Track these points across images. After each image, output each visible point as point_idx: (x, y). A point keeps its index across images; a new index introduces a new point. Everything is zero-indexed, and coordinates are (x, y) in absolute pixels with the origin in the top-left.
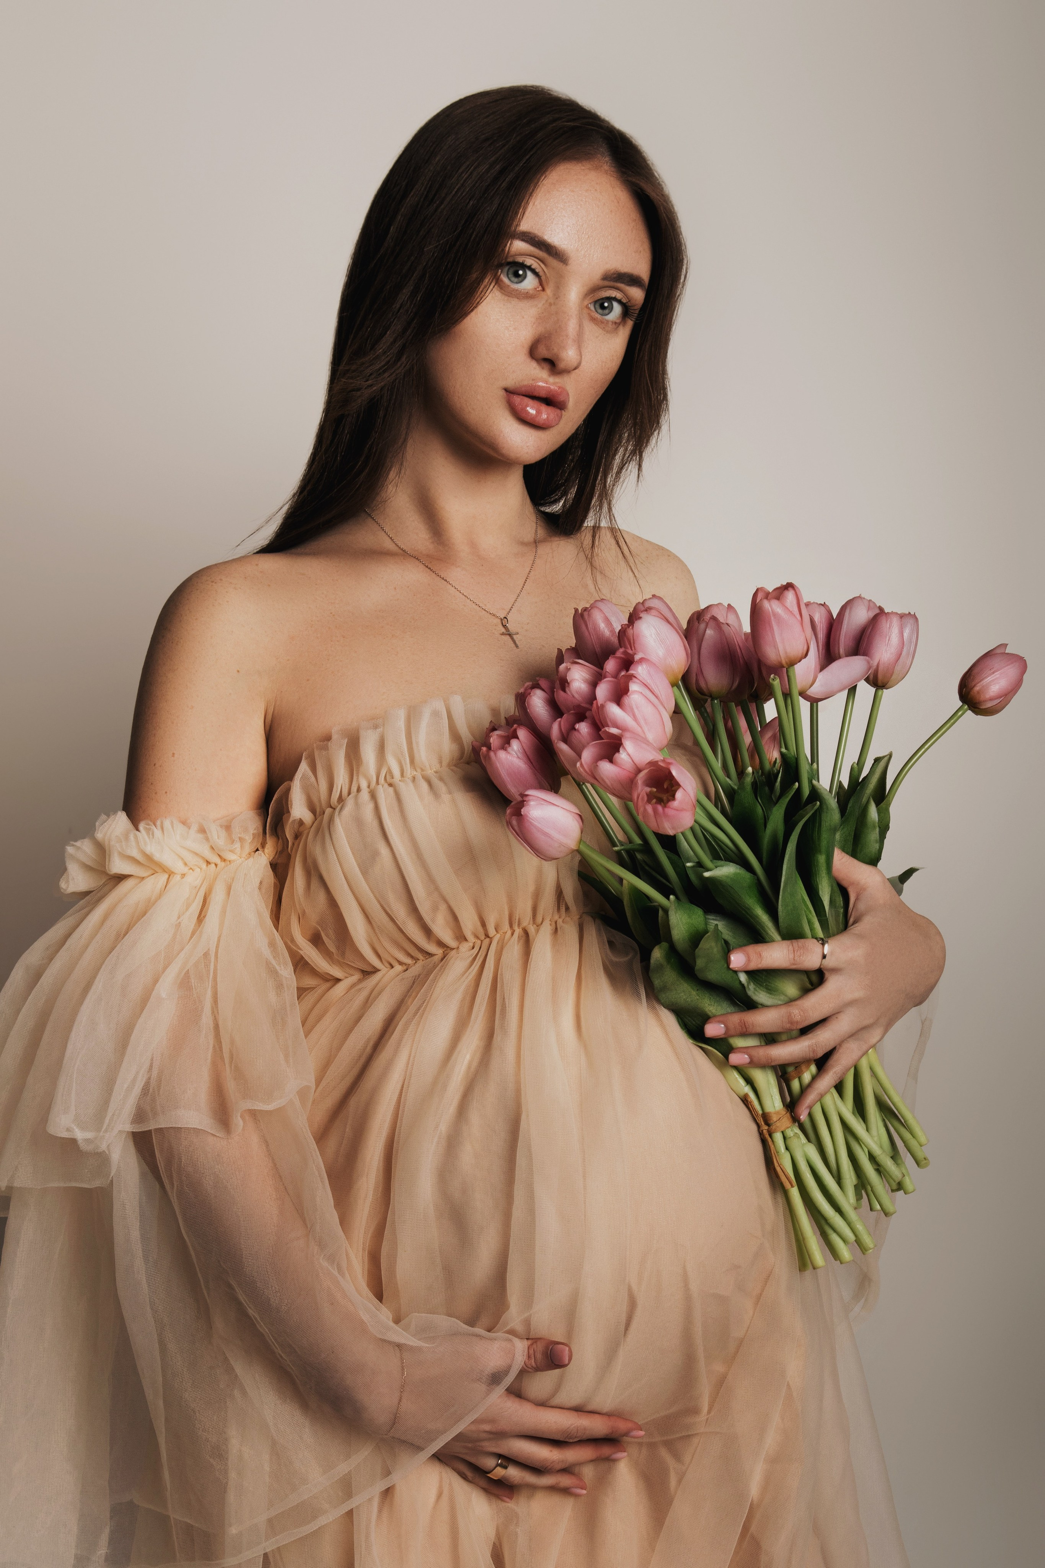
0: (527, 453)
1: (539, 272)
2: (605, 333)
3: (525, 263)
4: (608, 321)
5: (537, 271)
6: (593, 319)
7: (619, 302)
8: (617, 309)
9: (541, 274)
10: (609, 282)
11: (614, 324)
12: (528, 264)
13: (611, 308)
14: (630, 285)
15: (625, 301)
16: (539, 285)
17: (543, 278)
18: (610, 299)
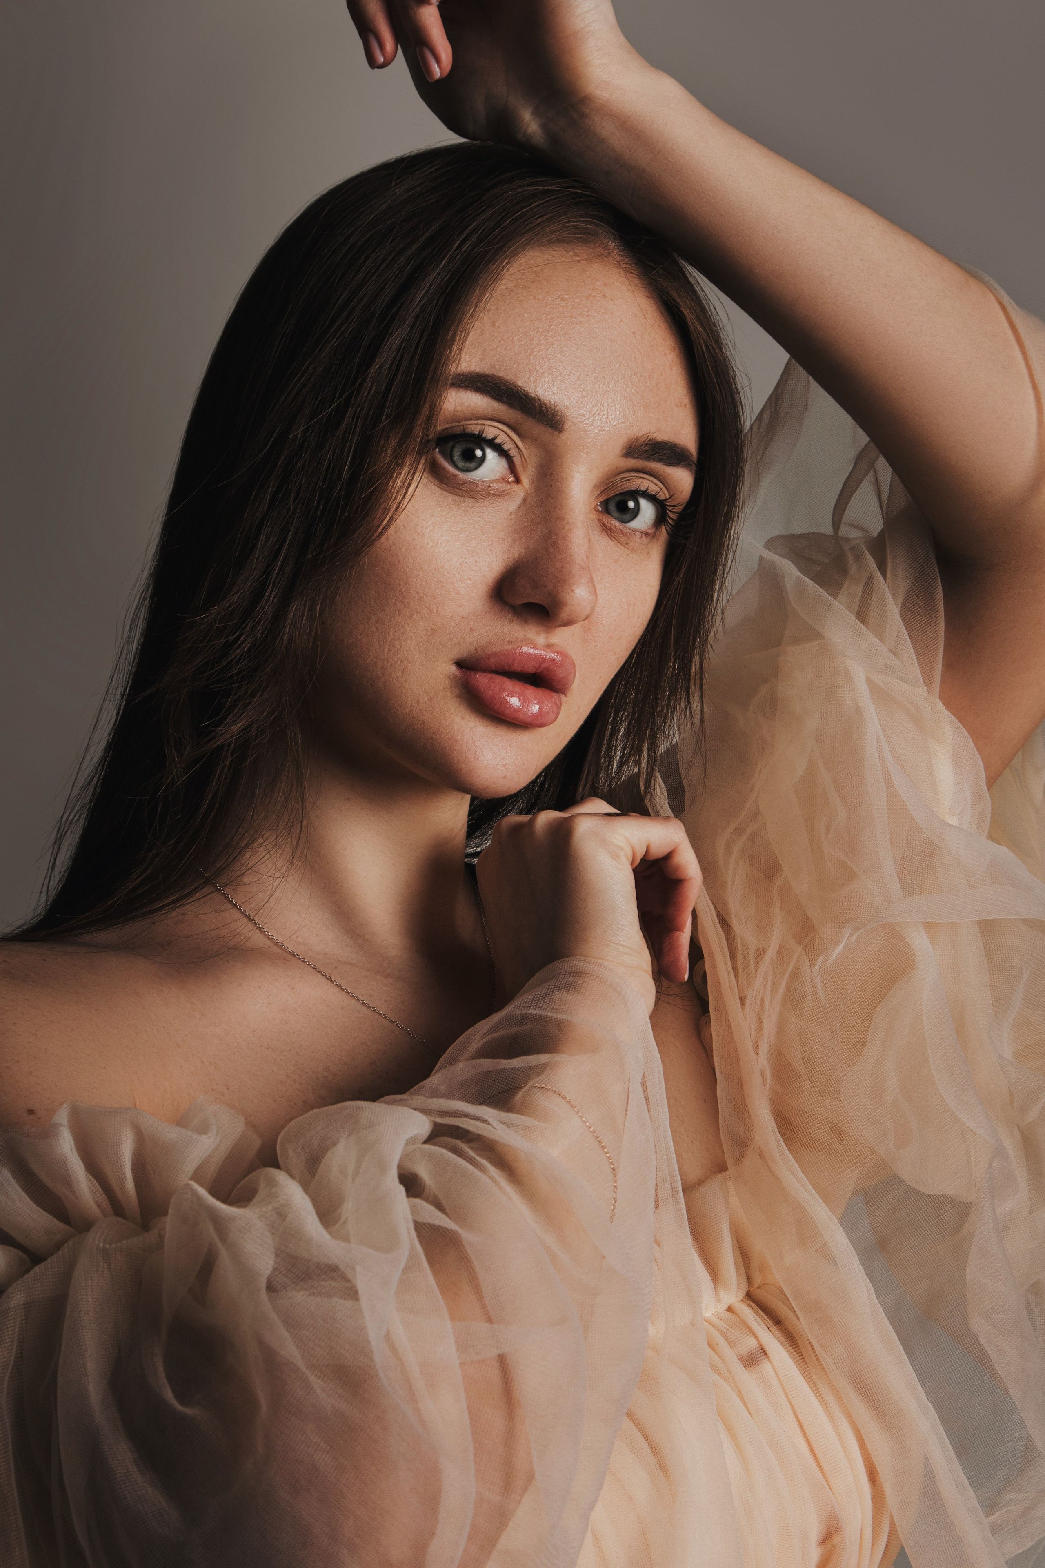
0: (504, 777)
1: (509, 450)
2: (628, 552)
3: (484, 435)
4: (633, 530)
5: (506, 447)
6: (607, 530)
7: (652, 498)
8: (647, 511)
9: (513, 452)
10: (636, 460)
11: (644, 537)
12: (490, 437)
13: (636, 512)
14: (670, 464)
15: (661, 497)
16: (509, 472)
17: (517, 460)
18: (635, 494)
